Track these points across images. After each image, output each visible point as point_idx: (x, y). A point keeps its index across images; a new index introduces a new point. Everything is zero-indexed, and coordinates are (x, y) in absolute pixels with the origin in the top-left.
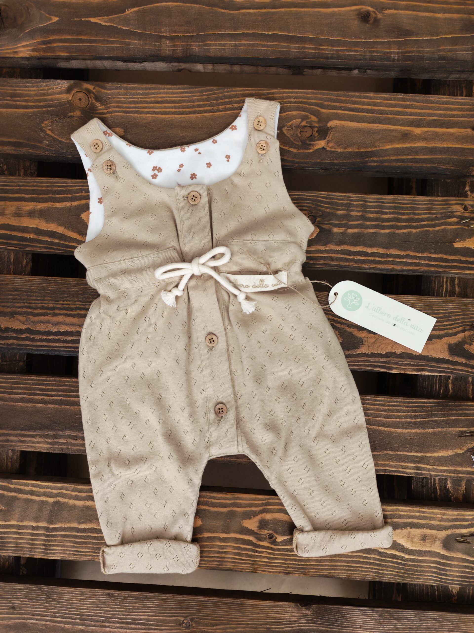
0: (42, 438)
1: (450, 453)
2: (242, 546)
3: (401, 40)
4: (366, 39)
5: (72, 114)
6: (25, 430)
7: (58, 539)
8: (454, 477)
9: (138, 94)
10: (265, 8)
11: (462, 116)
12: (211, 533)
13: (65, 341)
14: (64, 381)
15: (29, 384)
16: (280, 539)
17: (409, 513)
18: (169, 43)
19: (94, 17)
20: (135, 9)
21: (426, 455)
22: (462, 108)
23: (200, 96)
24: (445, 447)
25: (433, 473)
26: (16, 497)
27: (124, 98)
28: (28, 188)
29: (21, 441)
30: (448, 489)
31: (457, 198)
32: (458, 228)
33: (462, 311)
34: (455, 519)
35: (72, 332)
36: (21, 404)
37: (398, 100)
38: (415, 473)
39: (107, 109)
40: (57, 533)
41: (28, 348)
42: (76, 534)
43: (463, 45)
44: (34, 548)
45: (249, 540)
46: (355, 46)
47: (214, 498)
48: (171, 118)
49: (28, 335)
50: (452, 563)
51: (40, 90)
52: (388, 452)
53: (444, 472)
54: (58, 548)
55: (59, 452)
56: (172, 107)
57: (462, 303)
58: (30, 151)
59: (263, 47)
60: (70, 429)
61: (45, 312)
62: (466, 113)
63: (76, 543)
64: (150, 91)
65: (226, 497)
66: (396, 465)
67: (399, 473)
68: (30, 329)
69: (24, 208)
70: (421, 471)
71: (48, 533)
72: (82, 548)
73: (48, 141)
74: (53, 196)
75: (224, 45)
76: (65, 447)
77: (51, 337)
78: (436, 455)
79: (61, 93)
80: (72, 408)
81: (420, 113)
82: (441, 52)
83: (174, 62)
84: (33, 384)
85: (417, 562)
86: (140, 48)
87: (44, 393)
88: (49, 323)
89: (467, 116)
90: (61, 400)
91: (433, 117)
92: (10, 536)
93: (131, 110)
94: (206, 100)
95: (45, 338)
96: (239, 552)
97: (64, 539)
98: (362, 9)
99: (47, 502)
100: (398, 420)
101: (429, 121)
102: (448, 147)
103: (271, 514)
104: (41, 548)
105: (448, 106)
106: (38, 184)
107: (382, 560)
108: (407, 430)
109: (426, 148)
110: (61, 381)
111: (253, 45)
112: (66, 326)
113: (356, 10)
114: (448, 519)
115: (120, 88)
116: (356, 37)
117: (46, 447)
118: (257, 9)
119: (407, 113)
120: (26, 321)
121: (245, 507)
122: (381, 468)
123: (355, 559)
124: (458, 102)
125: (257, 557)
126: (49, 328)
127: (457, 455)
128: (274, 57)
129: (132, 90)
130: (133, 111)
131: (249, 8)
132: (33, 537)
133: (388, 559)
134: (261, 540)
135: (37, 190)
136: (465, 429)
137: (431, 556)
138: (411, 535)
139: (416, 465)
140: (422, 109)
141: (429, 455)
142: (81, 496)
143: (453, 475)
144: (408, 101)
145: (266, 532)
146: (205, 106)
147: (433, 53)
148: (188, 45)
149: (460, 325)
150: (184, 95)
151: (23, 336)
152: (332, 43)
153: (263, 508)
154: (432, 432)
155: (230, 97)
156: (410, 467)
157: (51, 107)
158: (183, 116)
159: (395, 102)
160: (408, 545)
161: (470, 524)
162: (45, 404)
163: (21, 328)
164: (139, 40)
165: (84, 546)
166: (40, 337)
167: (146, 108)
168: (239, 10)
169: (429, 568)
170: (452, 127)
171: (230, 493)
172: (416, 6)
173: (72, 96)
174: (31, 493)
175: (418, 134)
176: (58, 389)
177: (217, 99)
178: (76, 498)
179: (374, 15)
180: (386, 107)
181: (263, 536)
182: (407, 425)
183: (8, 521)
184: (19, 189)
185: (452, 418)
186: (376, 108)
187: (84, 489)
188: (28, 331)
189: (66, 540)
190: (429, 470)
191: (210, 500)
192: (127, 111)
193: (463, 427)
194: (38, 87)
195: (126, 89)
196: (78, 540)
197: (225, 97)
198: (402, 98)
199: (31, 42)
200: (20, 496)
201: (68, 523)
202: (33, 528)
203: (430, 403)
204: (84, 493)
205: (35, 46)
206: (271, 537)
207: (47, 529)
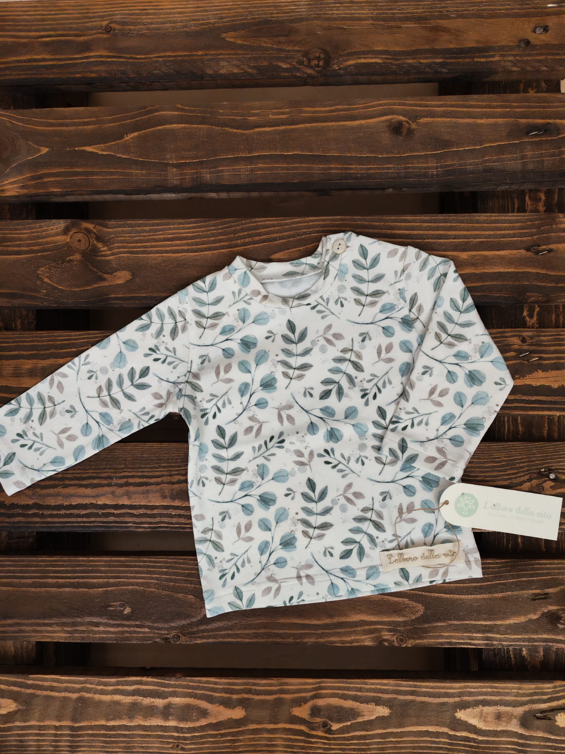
0: (59, 626)
1: (522, 619)
2: (293, 737)
3: (439, 152)
4: (399, 153)
5: (72, 258)
6: (39, 618)
7: (85, 738)
8: (528, 646)
9: (145, 231)
10: (283, 125)
11: (514, 236)
12: (257, 724)
13: (79, 516)
14: (80, 560)
15: (41, 566)
16: (335, 727)
17: (480, 690)
18: (176, 171)
19: (90, 145)
20: (136, 134)
21: (496, 623)
22: (513, 227)
23: (214, 230)
24: (516, 613)
25: (505, 643)
26: (34, 694)
27: (129, 237)
28: (26, 344)
29: (35, 631)
30: (524, 657)
31: (513, 329)
32: (516, 364)
33: (527, 458)
34: (532, 693)
35: (86, 504)
36: (34, 589)
37: (440, 221)
38: (485, 644)
39: (110, 250)
40: (84, 732)
41: (38, 525)
42: (105, 732)
43: (511, 153)
44: (59, 751)
45: (301, 730)
46: (387, 163)
47: (258, 685)
48: (184, 257)
49: (37, 511)
50: (532, 743)
51: (34, 232)
52: (452, 622)
53: (517, 641)
54: (85, 749)
55: (79, 641)
56: (184, 245)
57: (526, 448)
58: (25, 302)
59: (282, 170)
60: (91, 614)
61: (54, 484)
62: (518, 231)
63: (105, 742)
64: (159, 227)
65: (272, 683)
66: (463, 636)
67: (466, 645)
68: (38, 504)
69: (23, 366)
70: (491, 641)
71: (74, 733)
72: (113, 748)
73: (46, 290)
74: (56, 351)
75: (239, 170)
76: (85, 635)
77: (62, 512)
78: (508, 622)
79: (57, 234)
80: (91, 591)
81: (465, 235)
82: (486, 163)
83: (184, 192)
84: (46, 566)
85: (492, 744)
86: (144, 179)
87: (59, 575)
88: (60, 495)
89: (521, 235)
90: (78, 582)
91: (480, 238)
92: (31, 738)
93: (138, 249)
94: (221, 234)
95: (56, 512)
96: (290, 743)
97: (91, 739)
98: (393, 119)
99: (69, 698)
100: (462, 585)
101: (476, 244)
102: (500, 272)
103: (324, 699)
104: (66, 751)
105: (497, 225)
106: (38, 339)
107: (451, 744)
108: (473, 596)
109: (475, 274)
110: (76, 561)
111: (270, 169)
112: (78, 499)
113: (386, 121)
114: (524, 693)
115: (124, 226)
116: (388, 153)
117: (65, 637)
118: (273, 126)
119: (451, 235)
120: (34, 495)
121: (294, 693)
122: (446, 640)
123: (422, 745)
124: (508, 220)
125: (311, 748)
126: (59, 501)
127: (531, 621)
128: (296, 181)
129: (137, 227)
130: (140, 251)
131: (264, 126)
132: (57, 739)
133: (459, 742)
134: (314, 730)
135: (38, 345)
136: (538, 591)
137: (508, 736)
138: (484, 714)
139: (484, 635)
140: (468, 231)
141: (498, 623)
142: (107, 690)
143: (527, 644)
144: (450, 222)
145: (318, 720)
146: (221, 241)
147: (478, 164)
148: (198, 172)
149: (527, 473)
150: (197, 230)
151: (30, 512)
152: (360, 161)
153: (314, 693)
154: (501, 597)
155: (249, 229)
156: (478, 638)
157: (47, 251)
158: (197, 254)
159: (436, 224)
160: (481, 725)
161: (550, 698)
162: (60, 588)
163: (27, 503)
164: (142, 170)
165: (114, 745)
166: (50, 512)
167: (155, 246)
168: (253, 129)
169: (506, 750)
170: (503, 249)
171: (276, 679)
172: (454, 111)
173: (71, 238)
174: (52, 689)
175: (465, 259)
176: (73, 570)
177: (235, 232)
178: (103, 692)
179: (407, 125)
180: (426, 230)
181: (315, 725)
182: (472, 591)
183: (27, 721)
184: (17, 346)
185: (522, 579)
186: (415, 232)
187: (110, 682)
188: (37, 506)
189: (94, 740)
190: (500, 640)
191: (253, 687)
192: (134, 251)
193: (536, 589)
194: (31, 229)
195: (130, 226)
196: (108, 739)
197: (243, 230)
198: (444, 219)
199: (20, 178)
200: (39, 692)
201: (95, 720)
202: (56, 728)
203: (497, 563)
204: (110, 686)
205: (24, 183)
206: (325, 725)
207: (72, 728)
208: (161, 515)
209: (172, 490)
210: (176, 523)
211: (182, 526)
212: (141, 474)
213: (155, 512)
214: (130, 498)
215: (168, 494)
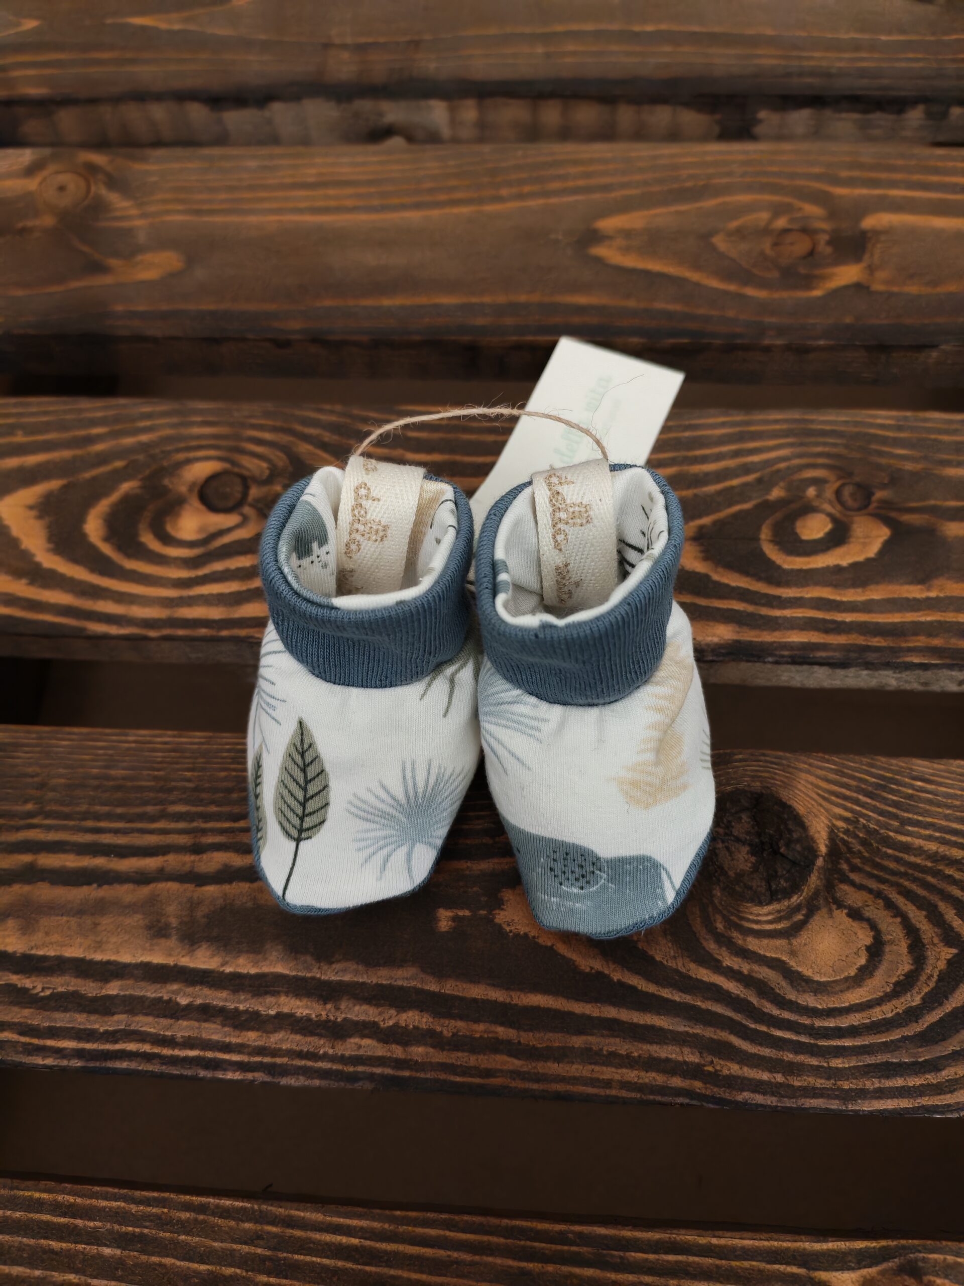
4: (934, 34)
9: (244, 170)
18: (351, 57)
19: (144, 14)
27: (199, 181)
39: (141, 208)
46: (906, 51)
48: (342, 223)
75: (513, 56)
79: (8, 175)
94: (457, 176)
111: (598, 54)
116: (902, 32)
129: (226, 161)
146: (452, 189)
148: (405, 59)
150: (388, 167)
152: (836, 45)
155: (533, 167)
164: (261, 54)
177: (491, 173)
192: (204, 210)
195: (209, 159)
197: (520, 169)
208: (133, 1005)
209: (193, 905)
210: (189, 1043)
211: (209, 1054)
212: (88, 838)
213: (113, 989)
214: (27, 928)
215: (174, 922)
